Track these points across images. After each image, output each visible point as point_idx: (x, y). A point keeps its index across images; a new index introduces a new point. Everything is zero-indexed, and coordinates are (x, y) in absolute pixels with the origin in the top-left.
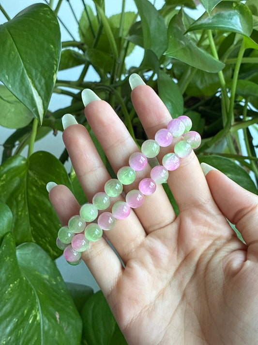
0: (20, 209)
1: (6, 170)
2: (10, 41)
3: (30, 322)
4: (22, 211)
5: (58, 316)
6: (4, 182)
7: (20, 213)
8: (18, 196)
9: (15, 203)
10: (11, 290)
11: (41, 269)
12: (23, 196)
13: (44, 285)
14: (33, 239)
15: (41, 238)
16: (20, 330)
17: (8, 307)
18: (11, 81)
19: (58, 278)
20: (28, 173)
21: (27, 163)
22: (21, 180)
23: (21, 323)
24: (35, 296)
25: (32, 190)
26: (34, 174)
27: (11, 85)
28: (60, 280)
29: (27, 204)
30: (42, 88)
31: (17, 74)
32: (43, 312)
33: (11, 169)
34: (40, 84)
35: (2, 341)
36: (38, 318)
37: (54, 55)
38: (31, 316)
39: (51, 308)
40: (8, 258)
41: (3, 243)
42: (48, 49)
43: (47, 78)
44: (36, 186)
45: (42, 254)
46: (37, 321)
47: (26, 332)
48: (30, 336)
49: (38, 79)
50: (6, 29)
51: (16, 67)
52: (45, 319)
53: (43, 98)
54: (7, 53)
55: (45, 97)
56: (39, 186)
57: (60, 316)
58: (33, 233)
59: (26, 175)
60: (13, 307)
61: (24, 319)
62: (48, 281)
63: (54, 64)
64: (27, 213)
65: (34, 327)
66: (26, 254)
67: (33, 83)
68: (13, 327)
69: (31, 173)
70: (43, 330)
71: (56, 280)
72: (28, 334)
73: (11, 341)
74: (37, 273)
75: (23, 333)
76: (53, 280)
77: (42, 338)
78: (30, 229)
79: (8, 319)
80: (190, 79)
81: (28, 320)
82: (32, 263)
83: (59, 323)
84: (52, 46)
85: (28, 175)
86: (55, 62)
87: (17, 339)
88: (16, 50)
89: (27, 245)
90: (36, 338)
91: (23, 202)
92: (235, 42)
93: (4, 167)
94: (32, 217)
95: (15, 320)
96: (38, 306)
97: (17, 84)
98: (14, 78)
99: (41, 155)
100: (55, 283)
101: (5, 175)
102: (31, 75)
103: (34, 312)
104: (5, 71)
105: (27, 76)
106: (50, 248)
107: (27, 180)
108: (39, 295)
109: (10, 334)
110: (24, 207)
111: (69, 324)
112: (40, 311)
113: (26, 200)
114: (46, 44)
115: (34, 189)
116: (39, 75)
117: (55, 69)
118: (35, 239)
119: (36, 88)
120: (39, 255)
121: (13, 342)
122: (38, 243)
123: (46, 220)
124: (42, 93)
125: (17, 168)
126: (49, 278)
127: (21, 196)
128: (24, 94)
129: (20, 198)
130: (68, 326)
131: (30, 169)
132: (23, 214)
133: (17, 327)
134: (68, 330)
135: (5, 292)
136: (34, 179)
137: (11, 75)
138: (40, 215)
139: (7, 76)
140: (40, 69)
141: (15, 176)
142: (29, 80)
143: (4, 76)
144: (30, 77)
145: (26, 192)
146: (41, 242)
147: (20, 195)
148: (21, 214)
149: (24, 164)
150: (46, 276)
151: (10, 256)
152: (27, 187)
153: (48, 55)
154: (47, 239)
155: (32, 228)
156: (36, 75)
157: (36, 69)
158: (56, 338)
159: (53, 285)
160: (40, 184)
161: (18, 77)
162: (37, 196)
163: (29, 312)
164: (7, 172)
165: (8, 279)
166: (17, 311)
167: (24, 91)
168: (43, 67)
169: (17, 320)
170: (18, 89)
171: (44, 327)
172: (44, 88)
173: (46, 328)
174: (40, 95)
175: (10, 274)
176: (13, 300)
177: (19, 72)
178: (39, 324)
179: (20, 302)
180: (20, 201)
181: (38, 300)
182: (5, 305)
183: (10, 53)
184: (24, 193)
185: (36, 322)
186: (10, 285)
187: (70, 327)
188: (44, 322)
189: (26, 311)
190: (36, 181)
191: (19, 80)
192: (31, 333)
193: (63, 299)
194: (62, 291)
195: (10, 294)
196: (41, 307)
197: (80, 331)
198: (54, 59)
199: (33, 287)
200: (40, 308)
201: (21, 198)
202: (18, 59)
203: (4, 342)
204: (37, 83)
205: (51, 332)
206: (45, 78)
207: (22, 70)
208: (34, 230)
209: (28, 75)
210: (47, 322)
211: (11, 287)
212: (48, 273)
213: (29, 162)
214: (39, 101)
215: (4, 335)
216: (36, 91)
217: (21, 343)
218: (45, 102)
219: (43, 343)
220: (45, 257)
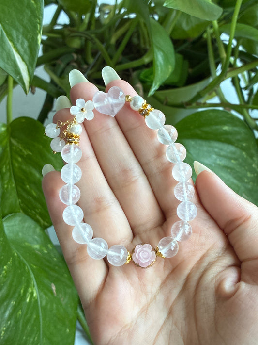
0: (6, 182)
3: (28, 300)
4: (8, 184)
5: (54, 288)
7: (6, 186)
8: (2, 168)
9: (0, 176)
10: (5, 273)
11: (30, 239)
12: (8, 167)
13: (36, 255)
14: (21, 211)
15: (30, 210)
16: (18, 312)
17: (4, 290)
20: (10, 142)
21: (7, 129)
22: (4, 150)
23: (19, 304)
24: (29, 273)
25: (17, 161)
26: (18, 142)
28: (51, 248)
29: (13, 176)
30: (25, 52)
32: (39, 287)
34: (23, 47)
35: (2, 328)
36: (35, 294)
37: (36, 12)
38: (28, 294)
39: (46, 281)
42: (29, 6)
43: (30, 40)
44: (22, 156)
45: (29, 223)
46: (34, 298)
47: (24, 312)
48: (28, 315)
49: (20, 41)
52: (42, 294)
53: (28, 63)
55: (29, 62)
56: (25, 156)
57: (56, 288)
58: (22, 205)
59: (8, 144)
60: (9, 290)
61: (21, 299)
62: (39, 251)
63: (37, 22)
64: (14, 185)
65: (32, 305)
67: (15, 46)
68: (11, 311)
69: (13, 141)
70: (42, 307)
71: (47, 248)
72: (27, 314)
73: (11, 325)
74: (26, 244)
75: (22, 313)
76: (44, 249)
77: (41, 315)
78: (19, 201)
79: (5, 304)
80: (176, 21)
81: (25, 299)
82: (20, 234)
83: (55, 295)
84: (33, 2)
85: (11, 145)
86: (38, 21)
87: (17, 322)
89: (14, 216)
90: (35, 316)
91: (8, 174)
94: (20, 189)
95: (12, 302)
96: (34, 282)
100: (46, 252)
102: (12, 37)
103: (30, 290)
105: (8, 39)
107: (11, 148)
108: (33, 270)
109: (9, 318)
110: (10, 180)
111: (65, 293)
112: (36, 287)
113: (12, 171)
115: (20, 159)
116: (21, 37)
117: (39, 29)
118: (23, 211)
119: (19, 53)
120: (27, 224)
121: (13, 326)
122: (26, 213)
123: (35, 191)
124: (26, 58)
126: (40, 247)
127: (6, 168)
128: (6, 61)
129: (4, 170)
130: (65, 297)
131: (14, 138)
132: (9, 186)
133: (15, 309)
134: (65, 301)
136: (18, 148)
138: (28, 186)
140: (21, 30)
142: (11, 44)
144: (11, 41)
145: (10, 162)
146: (30, 214)
147: (4, 167)
148: (8, 187)
149: (4, 131)
150: (37, 246)
152: (11, 157)
153: (29, 13)
154: (37, 211)
155: (20, 200)
156: (18, 36)
157: (17, 30)
158: (54, 311)
159: (44, 254)
160: (26, 153)
162: (24, 167)
163: (26, 291)
166: (14, 293)
167: (5, 56)
168: (25, 27)
169: (14, 302)
171: (41, 302)
172: (28, 52)
173: (44, 303)
174: (23, 60)
175: (3, 255)
176: (8, 282)
178: (36, 301)
180: (5, 173)
181: (32, 276)
182: (1, 290)
184: (9, 164)
185: (33, 300)
186: (3, 267)
187: (67, 297)
188: (41, 297)
189: (22, 291)
190: (21, 151)
192: (30, 312)
193: (57, 268)
194: (55, 259)
195: (5, 277)
196: (36, 282)
199: (25, 262)
200: (35, 284)
201: (6, 170)
203: (5, 328)
204: (19, 47)
205: (49, 306)
206: (28, 40)
208: (22, 202)
209: (8, 37)
210: (44, 296)
211: (5, 270)
212: (38, 243)
213: (10, 129)
214: (23, 67)
215: (4, 321)
216: (19, 56)
217: (21, 326)
218: (30, 68)
219: (43, 320)
220: (33, 226)
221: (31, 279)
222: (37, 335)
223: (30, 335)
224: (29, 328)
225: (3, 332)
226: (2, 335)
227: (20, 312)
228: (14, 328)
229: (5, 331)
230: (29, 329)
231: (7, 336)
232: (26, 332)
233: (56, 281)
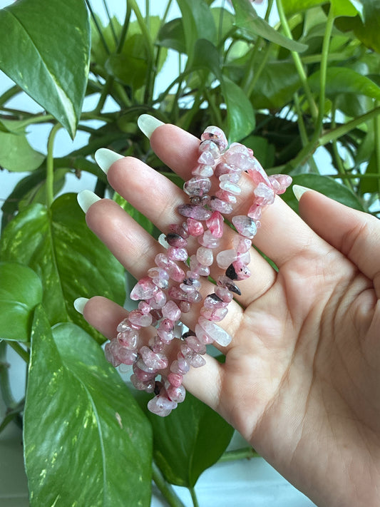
0: (48, 277)
1: (20, 225)
2: (18, 27)
3: (85, 426)
4: (50, 279)
5: (119, 418)
6: (20, 242)
7: (48, 282)
8: (42, 259)
9: (39, 269)
10: (55, 380)
11: (85, 358)
12: (50, 258)
13: (94, 378)
14: (68, 317)
16: (72, 438)
17: (53, 405)
18: (26, 81)
19: (110, 369)
20: (52, 227)
21: (48, 214)
22: (44, 237)
23: (74, 426)
24: (85, 391)
25: (62, 248)
26: (62, 225)
27: (27, 85)
28: (112, 372)
29: (56, 268)
30: (70, 87)
31: (35, 70)
32: (99, 414)
33: (27, 223)
34: (67, 80)
35: (53, 453)
36: (94, 421)
37: (82, 40)
38: (85, 418)
39: (108, 408)
40: (45, 337)
41: (35, 317)
42: (73, 33)
43: (76, 72)
44: (67, 242)
45: (83, 337)
46: (94, 425)
47: (81, 440)
48: (87, 446)
49: (64, 74)
50: (9, 12)
51: (31, 60)
52: (103, 422)
53: (74, 101)
54: (16, 42)
55: (75, 99)
56: (71, 241)
57: (122, 418)
58: (69, 308)
59: (50, 230)
60: (60, 404)
61: (76, 422)
62: (97, 373)
63: (83, 51)
64: (58, 281)
65: (91, 433)
66: (62, 339)
67: (58, 80)
68: (63, 433)
69: (57, 226)
70: (104, 440)
71: (108, 372)
72: (84, 442)
73: (64, 453)
74: (80, 363)
75: (78, 441)
76: (103, 372)
77: (103, 449)
78: (65, 303)
79: (56, 422)
81: (82, 424)
82: (72, 351)
83: (122, 427)
84: (78, 29)
85: (53, 229)
86: (84, 50)
87: (72, 450)
88: (29, 38)
89: (63, 326)
90: (95, 449)
91: (51, 266)
93: (18, 222)
94: (66, 285)
95: (65, 422)
96: (92, 405)
97: (35, 83)
98: (30, 76)
99: (68, 198)
100: (106, 376)
101: (20, 233)
102: (54, 69)
103: (88, 414)
104: (16, 67)
105: (49, 72)
107: (53, 234)
108: (90, 390)
109: (63, 441)
110: (53, 273)
111: (135, 428)
112: (95, 412)
113: (55, 262)
114: (69, 26)
115: (65, 246)
116: (64, 68)
117: (86, 59)
118: (72, 319)
119: (63, 88)
120: (80, 339)
121: (67, 454)
122: (76, 323)
123: (86, 288)
124: (72, 94)
125: (36, 223)
126: (98, 368)
127: (47, 258)
128: (47, 97)
129: (45, 261)
130: (134, 432)
131: (56, 221)
132: (52, 282)
133: (69, 433)
134: (135, 438)
135: (48, 382)
136: (63, 232)
137: (26, 71)
138: (76, 281)
139: (20, 74)
140: (65, 61)
141: (34, 232)
142: (52, 77)
143: (17, 74)
144: (52, 73)
145: (53, 252)
146: (80, 321)
147: (45, 257)
148: (50, 284)
149: (44, 216)
150: (94, 368)
151: (46, 334)
152: (54, 245)
153: (73, 41)
155: (67, 302)
156: (60, 68)
157: (60, 61)
158: (121, 448)
159: (105, 378)
160: (72, 238)
161: (36, 74)
162: (71, 256)
163: (82, 413)
164: (23, 228)
165: (49, 365)
166: (67, 410)
167: (45, 92)
168: (69, 57)
169: (68, 423)
170: (37, 89)
171: (103, 433)
172: (73, 86)
173: (107, 435)
174: (68, 96)
175: (50, 359)
176: (60, 394)
177: (36, 67)
178: (96, 430)
179: (68, 398)
180: (47, 265)
181: (90, 397)
182: (50, 401)
183: (20, 42)
184: (51, 253)
185: (92, 427)
186: (52, 373)
187: (138, 433)
188: (102, 426)
189: (77, 411)
190: (66, 235)
191: (38, 78)
192: (88, 441)
193: (121, 396)
194: (119, 386)
195: (55, 386)
196: (95, 404)
197: (151, 439)
198: (82, 45)
199: (80, 380)
200: (94, 408)
201: (48, 261)
202: (33, 49)
203: (56, 454)
204: (63, 80)
205: (113, 440)
206: (73, 73)
207: (39, 64)
208: (70, 304)
209: (49, 70)
210: (107, 426)
211: (54, 377)
212: (95, 364)
213: (51, 213)
214: (67, 105)
215: (55, 444)
216: (63, 91)
217: (77, 456)
218: (76, 106)
219: (106, 457)
220: (88, 341)
221: (88, 400)
222: (99, 476)
223: (90, 471)
224: (88, 463)
225: (54, 459)
226: (52, 462)
227: (75, 439)
228: (69, 457)
229: (57, 458)
230: (88, 464)
231: (58, 466)
232: (84, 466)
233: (121, 411)
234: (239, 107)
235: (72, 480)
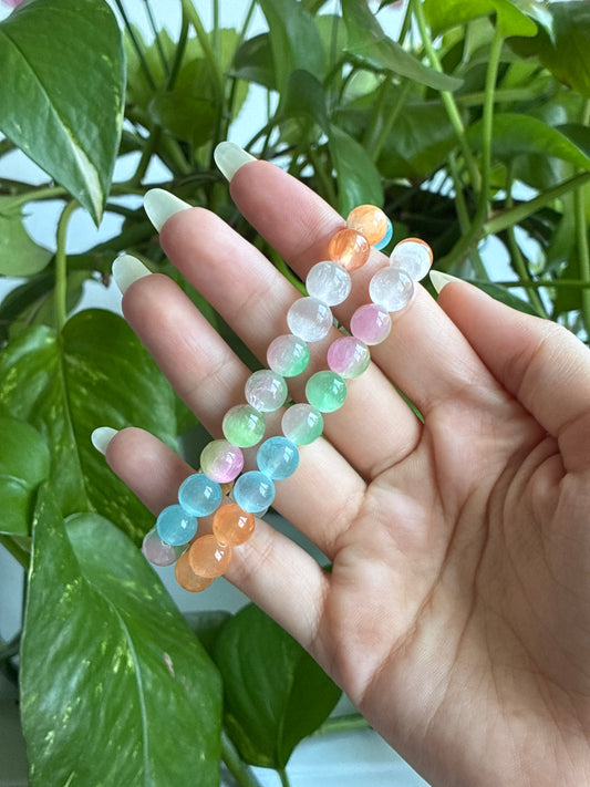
0: (57, 439)
1: (14, 359)
2: (14, 56)
3: (116, 669)
4: (61, 443)
5: (169, 662)
6: (15, 385)
7: (57, 448)
8: (48, 412)
9: (44, 427)
10: (70, 596)
11: (117, 569)
12: (61, 410)
13: (129, 599)
14: (89, 505)
15: (109, 501)
16: (95, 685)
17: (66, 634)
18: (27, 137)
19: (156, 587)
20: (64, 362)
21: (58, 341)
22: (53, 377)
23: (98, 669)
24: (116, 617)
25: (79, 394)
26: (79, 359)
27: (29, 145)
28: (160, 592)
29: (70, 425)
30: (94, 146)
31: (39, 119)
32: (138, 652)
33: (25, 356)
34: (88, 136)
35: (65, 707)
36: (130, 663)
37: (113, 75)
38: (115, 657)
39: (152, 646)
40: (54, 531)
41: (38, 501)
42: (99, 65)
43: (103, 124)
44: (87, 385)
45: (113, 535)
46: (130, 669)
47: (109, 691)
48: (118, 700)
49: (84, 127)
50: (1, 32)
51: (35, 106)
52: (144, 666)
53: (99, 165)
54: (11, 79)
55: (102, 165)
56: (94, 384)
57: (173, 661)
58: (90, 489)
59: (60, 367)
60: (77, 634)
61: (101, 663)
62: (136, 593)
63: (115, 92)
64: (73, 446)
65: (124, 679)
66: (81, 538)
67: (75, 135)
68: (82, 676)
69: (72, 360)
70: (146, 693)
71: (152, 592)
72: (114, 695)
73: (83, 707)
74: (110, 577)
75: (105, 691)
76: (145, 591)
77: (143, 707)
78: (84, 480)
79: (70, 660)
80: (383, 141)
81: (110, 666)
82: (96, 557)
83: (173, 676)
84: (105, 58)
85: (66, 365)
86: (116, 90)
87: (94, 705)
88: (31, 72)
89: (82, 518)
90: (132, 706)
91: (62, 423)
92: (466, 58)
93: (10, 354)
94: (85, 453)
95: (84, 661)
96: (127, 638)
97: (41, 141)
98: (33, 130)
99: (90, 317)
100: (150, 598)
101: (14, 371)
102: (69, 120)
103: (120, 651)
104: (12, 117)
105: (61, 124)
106: (128, 521)
107: (66, 373)
108: (124, 617)
109: (80, 690)
110: (65, 434)
111: (194, 678)
112: (132, 649)
113: (68, 416)
114: (91, 54)
115: (84, 391)
116: (85, 118)
117: (118, 103)
118: (95, 505)
119: (83, 148)
120: (108, 538)
121: (87, 709)
122: (101, 513)
124: (96, 157)
125: (39, 355)
126: (138, 586)
127: (56, 410)
128: (58, 161)
129: (53, 416)
130: (194, 685)
131: (70, 352)
132: (64, 448)
133: (90, 678)
134: (194, 695)
135: (59, 599)
136: (81, 370)
137: (26, 122)
139: (18, 127)
140: (86, 106)
141: (37, 369)
142: (66, 131)
143: (13, 126)
144: (66, 125)
145: (65, 399)
146: (108, 509)
147: (54, 408)
148: (61, 451)
149: (52, 345)
150: (130, 584)
151: (56, 527)
152: (68, 390)
153: (100, 76)
154: (121, 499)
155: (87, 479)
156: (79, 118)
157: (78, 107)
158: (172, 708)
159: (146, 601)
160: (95, 378)
161: (41, 126)
162: (93, 407)
163: (111, 650)
164: (18, 364)
165: (60, 572)
166: (88, 643)
167: (56, 154)
168: (92, 101)
169: (88, 663)
170: (43, 150)
171: (144, 683)
172: (99, 146)
173: (149, 685)
174: (90, 160)
175: (62, 563)
176: (75, 618)
177: (42, 116)
178: (133, 676)
179: (89, 624)
180: (56, 421)
181: (123, 627)
182: (60, 628)
183: (17, 78)
184: (62, 402)
185: (126, 672)
186: (65, 585)
187: (198, 686)
188: (142, 671)
189: (104, 646)
190: (86, 374)
191: (44, 134)
192: (120, 692)
193: (173, 629)
194: (169, 614)
195: (69, 604)
196: (133, 641)
197: (219, 697)
198: (113, 83)
199: (108, 601)
200: (130, 644)
201: (58, 415)
202: (36, 87)
203: (70, 709)
204: (83, 137)
205: (160, 694)
206: (98, 125)
207: (47, 112)
208: (91, 482)
209: (62, 119)
210: (149, 672)
211: (68, 591)
212: (132, 579)
213: (62, 340)
214: (89, 174)
215: (67, 693)
216: (82, 153)
217: (102, 714)
218: (103, 175)
219: (148, 718)
220: (121, 544)
221: (121, 631)
222: (137, 747)
223: (123, 739)
224: (119, 725)
225: (67, 717)
226: (64, 720)
227: (100, 687)
228: (89, 714)
229: (71, 715)
230: (120, 727)
231: (73, 727)
232: (113, 731)
233: (172, 650)
234: (358, 175)
235: (94, 750)
